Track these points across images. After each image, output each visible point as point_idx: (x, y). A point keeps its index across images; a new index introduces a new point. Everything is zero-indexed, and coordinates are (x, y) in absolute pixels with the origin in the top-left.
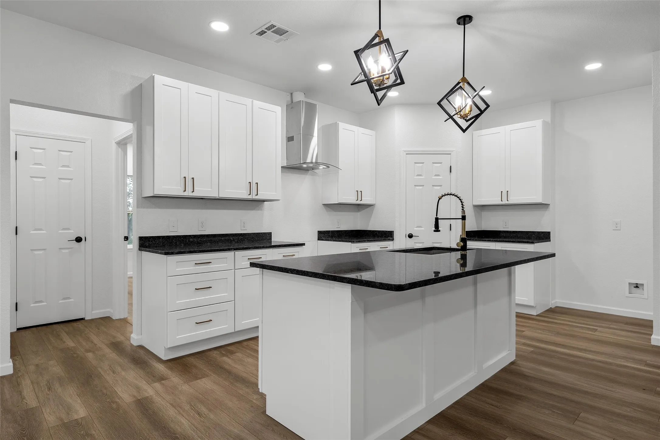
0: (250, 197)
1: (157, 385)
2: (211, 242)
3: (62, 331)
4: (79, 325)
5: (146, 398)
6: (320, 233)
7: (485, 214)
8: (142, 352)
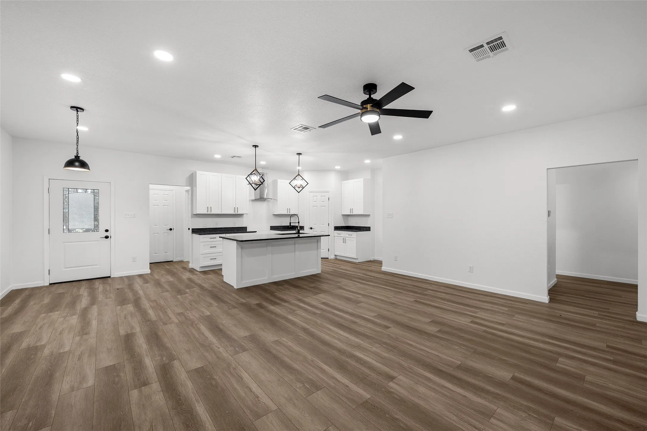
0: (235, 213)
1: (195, 276)
2: (220, 230)
3: (165, 264)
4: (171, 263)
5: (191, 278)
6: (271, 227)
7: (350, 219)
8: (192, 269)
